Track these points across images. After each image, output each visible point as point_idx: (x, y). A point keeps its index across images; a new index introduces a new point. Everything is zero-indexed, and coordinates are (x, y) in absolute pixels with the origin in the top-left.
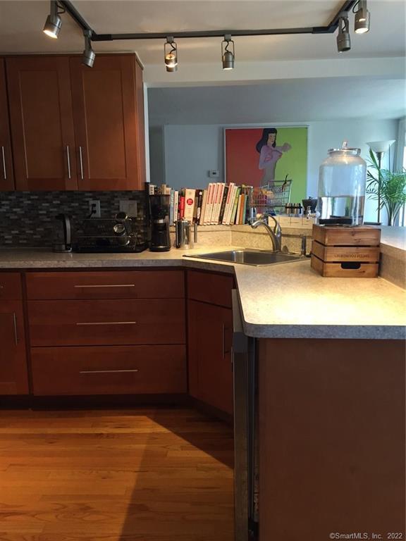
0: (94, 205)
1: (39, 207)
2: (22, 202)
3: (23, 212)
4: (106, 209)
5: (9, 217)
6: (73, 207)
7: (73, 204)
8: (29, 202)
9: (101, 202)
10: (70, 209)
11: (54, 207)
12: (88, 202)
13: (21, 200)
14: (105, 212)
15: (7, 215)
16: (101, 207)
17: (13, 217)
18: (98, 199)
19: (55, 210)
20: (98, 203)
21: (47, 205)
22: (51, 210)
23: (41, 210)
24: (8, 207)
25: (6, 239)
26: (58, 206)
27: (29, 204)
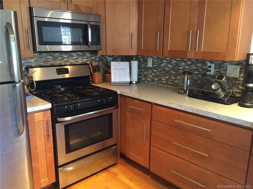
0: (210, 67)
1: (180, 65)
2: (172, 61)
3: (172, 67)
4: (218, 70)
5: (165, 69)
6: (198, 66)
7: (198, 65)
8: (176, 62)
9: (215, 65)
10: (196, 68)
11: (188, 66)
12: (207, 64)
13: (172, 60)
14: (217, 71)
15: (165, 68)
16: (215, 68)
17: (167, 69)
18: (213, 63)
19: (188, 67)
20: (213, 65)
21: (184, 64)
22: (186, 67)
23: (180, 67)
24: (165, 64)
25: (163, 81)
26: (189, 65)
27: (175, 63)
